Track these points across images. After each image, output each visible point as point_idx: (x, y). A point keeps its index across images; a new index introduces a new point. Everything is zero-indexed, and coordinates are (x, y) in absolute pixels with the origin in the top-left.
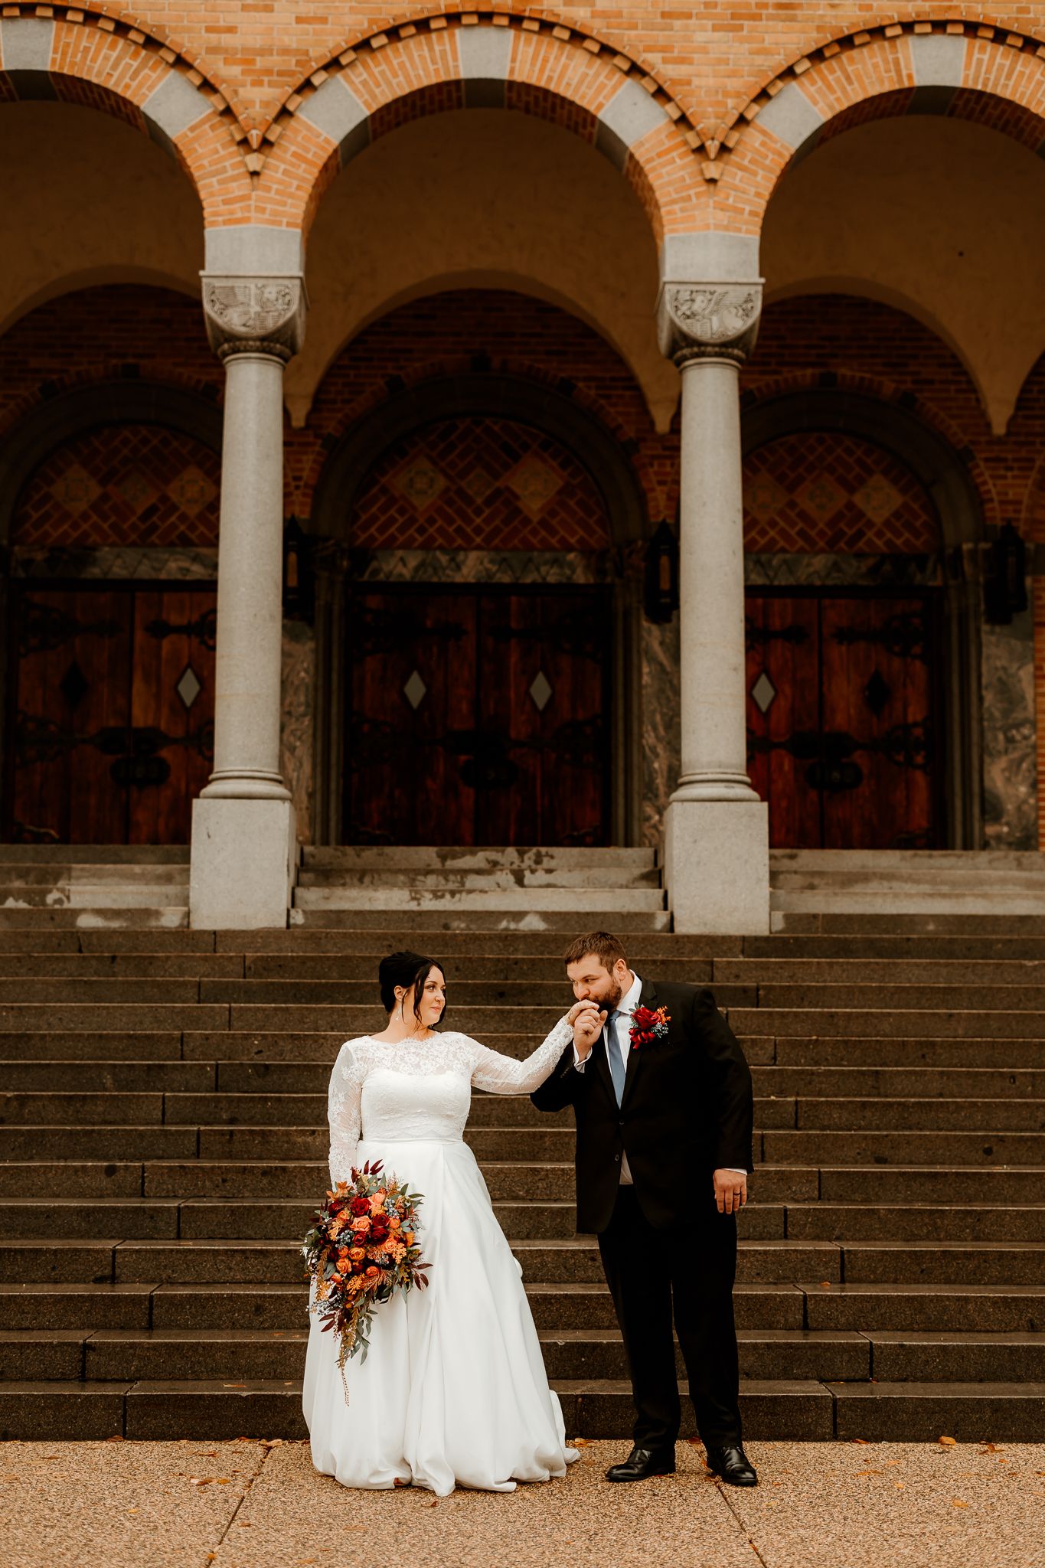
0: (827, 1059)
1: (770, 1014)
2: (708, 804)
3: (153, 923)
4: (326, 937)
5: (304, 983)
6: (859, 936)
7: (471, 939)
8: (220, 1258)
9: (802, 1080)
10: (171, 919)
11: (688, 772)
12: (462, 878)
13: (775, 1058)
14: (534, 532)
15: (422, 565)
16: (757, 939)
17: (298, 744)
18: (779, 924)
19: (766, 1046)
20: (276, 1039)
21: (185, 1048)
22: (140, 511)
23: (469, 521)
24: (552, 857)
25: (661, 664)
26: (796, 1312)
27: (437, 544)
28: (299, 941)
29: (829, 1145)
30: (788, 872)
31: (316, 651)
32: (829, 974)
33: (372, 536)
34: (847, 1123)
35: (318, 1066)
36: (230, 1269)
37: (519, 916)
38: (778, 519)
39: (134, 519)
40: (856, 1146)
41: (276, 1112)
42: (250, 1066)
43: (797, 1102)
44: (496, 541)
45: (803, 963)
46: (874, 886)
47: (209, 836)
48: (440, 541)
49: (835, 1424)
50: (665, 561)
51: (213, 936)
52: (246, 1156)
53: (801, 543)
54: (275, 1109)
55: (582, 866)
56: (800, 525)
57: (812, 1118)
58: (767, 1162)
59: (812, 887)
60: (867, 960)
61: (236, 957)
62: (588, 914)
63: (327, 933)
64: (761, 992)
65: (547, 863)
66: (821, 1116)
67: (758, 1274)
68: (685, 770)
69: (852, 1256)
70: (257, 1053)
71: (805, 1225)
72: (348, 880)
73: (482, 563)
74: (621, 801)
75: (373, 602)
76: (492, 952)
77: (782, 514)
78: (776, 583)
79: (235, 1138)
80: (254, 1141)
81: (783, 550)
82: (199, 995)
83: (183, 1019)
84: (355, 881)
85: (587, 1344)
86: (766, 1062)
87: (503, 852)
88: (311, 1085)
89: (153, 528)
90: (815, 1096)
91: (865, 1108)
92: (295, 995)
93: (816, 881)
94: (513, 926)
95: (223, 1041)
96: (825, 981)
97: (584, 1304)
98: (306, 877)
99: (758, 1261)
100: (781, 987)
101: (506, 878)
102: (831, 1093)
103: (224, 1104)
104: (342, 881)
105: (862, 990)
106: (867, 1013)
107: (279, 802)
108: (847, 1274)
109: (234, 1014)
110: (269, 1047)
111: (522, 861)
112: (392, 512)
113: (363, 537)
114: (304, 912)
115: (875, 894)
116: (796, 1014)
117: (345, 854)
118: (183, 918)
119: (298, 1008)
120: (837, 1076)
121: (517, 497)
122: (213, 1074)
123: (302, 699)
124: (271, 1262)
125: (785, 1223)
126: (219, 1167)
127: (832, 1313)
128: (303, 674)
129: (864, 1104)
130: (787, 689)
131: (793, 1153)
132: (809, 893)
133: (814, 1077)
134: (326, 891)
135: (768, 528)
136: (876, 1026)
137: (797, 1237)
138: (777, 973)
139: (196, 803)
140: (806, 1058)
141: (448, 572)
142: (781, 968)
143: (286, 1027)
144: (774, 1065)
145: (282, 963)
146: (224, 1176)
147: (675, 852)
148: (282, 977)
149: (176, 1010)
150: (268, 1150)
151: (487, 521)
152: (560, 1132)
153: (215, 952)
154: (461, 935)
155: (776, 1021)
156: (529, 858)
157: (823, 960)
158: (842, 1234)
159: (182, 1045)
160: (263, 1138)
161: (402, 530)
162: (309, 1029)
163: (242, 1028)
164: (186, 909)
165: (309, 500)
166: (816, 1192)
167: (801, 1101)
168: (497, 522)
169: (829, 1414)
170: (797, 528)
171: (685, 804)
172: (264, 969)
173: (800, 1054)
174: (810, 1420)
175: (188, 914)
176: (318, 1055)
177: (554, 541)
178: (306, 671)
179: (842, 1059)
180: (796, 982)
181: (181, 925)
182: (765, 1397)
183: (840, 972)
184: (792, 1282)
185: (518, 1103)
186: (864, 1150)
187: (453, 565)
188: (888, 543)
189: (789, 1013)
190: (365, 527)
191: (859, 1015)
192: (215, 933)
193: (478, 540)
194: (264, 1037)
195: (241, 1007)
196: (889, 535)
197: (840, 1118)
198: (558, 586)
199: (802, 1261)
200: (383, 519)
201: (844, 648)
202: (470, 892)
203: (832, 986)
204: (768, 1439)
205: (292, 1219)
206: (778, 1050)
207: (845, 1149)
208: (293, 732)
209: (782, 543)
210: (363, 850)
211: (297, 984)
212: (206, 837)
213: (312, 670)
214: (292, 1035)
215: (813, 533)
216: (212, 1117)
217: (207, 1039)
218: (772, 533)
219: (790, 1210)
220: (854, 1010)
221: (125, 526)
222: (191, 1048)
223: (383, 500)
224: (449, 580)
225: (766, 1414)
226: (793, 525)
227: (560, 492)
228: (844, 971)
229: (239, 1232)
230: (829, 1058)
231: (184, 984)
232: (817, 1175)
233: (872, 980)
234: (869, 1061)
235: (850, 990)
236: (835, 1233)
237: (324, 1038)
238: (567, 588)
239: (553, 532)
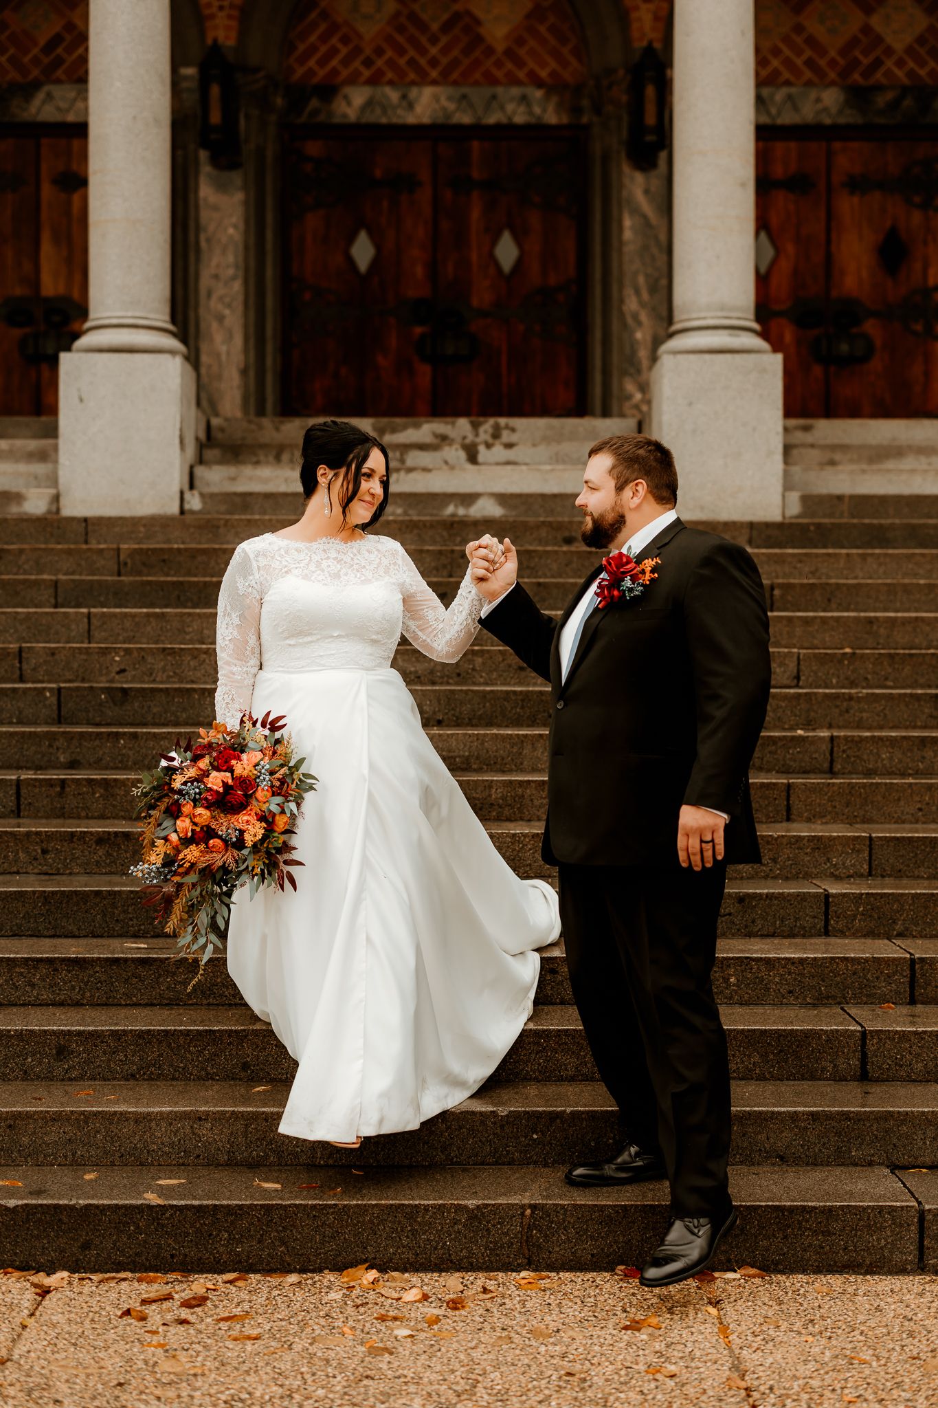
0: (866, 679)
1: (790, 619)
2: (707, 357)
3: (14, 510)
4: (225, 525)
5: (189, 582)
6: (897, 521)
7: (407, 527)
8: (17, 970)
9: (837, 706)
10: (36, 504)
11: (682, 317)
12: (402, 455)
13: (798, 678)
14: (499, 64)
15: (369, 104)
16: (768, 525)
17: (227, 312)
18: (794, 508)
19: (787, 662)
20: (143, 653)
21: (25, 666)
22: (42, 42)
23: (422, 51)
24: (513, 430)
25: (645, 217)
26: (851, 1055)
27: (386, 79)
28: (192, 530)
29: (879, 798)
30: (803, 445)
31: (246, 203)
32: (862, 569)
33: (310, 70)
34: (899, 766)
35: (194, 690)
36: (33, 986)
37: (469, 499)
38: (781, 46)
39: (35, 51)
40: (917, 799)
41: (131, 753)
42: (104, 690)
43: (832, 738)
44: (455, 75)
45: (829, 555)
46: (909, 462)
47: (81, 400)
48: (390, 75)
49: (921, 1248)
50: (650, 91)
51: (84, 525)
52: (83, 814)
53: (808, 74)
54: (130, 749)
55: (546, 440)
56: (808, 53)
57: (853, 759)
58: (794, 821)
59: (832, 463)
60: (911, 551)
61: (108, 549)
62: (555, 496)
63: (227, 521)
64: (777, 592)
65: (506, 436)
66: (865, 757)
67: (790, 992)
68: (678, 315)
69: (927, 967)
70: (118, 673)
71: (855, 916)
72: (262, 458)
73: (438, 101)
74: (598, 378)
75: (313, 148)
76: (434, 543)
77: (786, 39)
78: (779, 121)
79: (68, 789)
80: (94, 793)
81: (788, 83)
82: (56, 597)
83: (29, 628)
84: (271, 459)
85: (541, 1113)
86: (786, 682)
87: (453, 424)
88: (184, 715)
89: (59, 62)
90: (853, 728)
91: (925, 746)
92: (179, 597)
93: (837, 456)
94: (461, 511)
95: (74, 657)
96: (856, 578)
97: (539, 1044)
98: (210, 454)
99: (790, 973)
100: (802, 585)
101: (455, 454)
102: (875, 724)
103: (61, 742)
104: (254, 459)
105: (906, 589)
106: (917, 618)
107: (167, 357)
108: (919, 991)
109: (94, 621)
110: (134, 664)
111: (477, 435)
112: (334, 41)
113: (300, 71)
114: (202, 495)
115: (913, 471)
116: (824, 620)
117: (260, 427)
118: (51, 503)
119: (176, 614)
120: (883, 702)
121: (478, 22)
122: (54, 700)
123: (231, 258)
124: (90, 976)
125: (826, 913)
126: (37, 833)
127: (902, 1056)
128: (231, 231)
129: (923, 740)
130: (790, 248)
131: (830, 809)
132: (830, 469)
133: (853, 703)
134: (231, 470)
135: (770, 57)
136: (927, 635)
137: (842, 934)
138: (795, 568)
139: (67, 361)
140: (838, 677)
141: (399, 112)
142: (800, 561)
143: (163, 638)
144: (797, 686)
145: (166, 557)
146: (44, 845)
147: (666, 418)
148: (167, 575)
149: (19, 617)
150: (114, 806)
151: (445, 50)
152: (511, 782)
153: (86, 542)
154: (395, 522)
155: (798, 629)
156: (486, 432)
157: (854, 551)
158: (907, 929)
159: (20, 662)
160: (106, 790)
161: (346, 62)
162: (191, 642)
163: (105, 640)
164: (53, 491)
165: (234, 23)
166: (866, 866)
167: (838, 737)
168: (456, 52)
169: (913, 1233)
170: (805, 57)
171: (679, 357)
172: (144, 564)
173: (831, 671)
174: (883, 1243)
175: (56, 498)
176: (198, 674)
177: (521, 74)
178: (235, 227)
179: (886, 679)
180: (820, 578)
181: (49, 512)
182: (815, 1208)
183: (875, 566)
184: (839, 1003)
185: (456, 740)
186: (928, 804)
187: (404, 104)
188: (911, 74)
189: (815, 618)
190: (303, 59)
191: (905, 621)
192: (86, 520)
193: (434, 74)
194: (127, 651)
195: (104, 613)
196: (911, 64)
197: (891, 759)
198: (526, 127)
199: (855, 973)
200: (323, 49)
201: (856, 200)
202: (410, 470)
203: (868, 585)
204: (818, 1271)
205: (130, 909)
206: (802, 667)
207: (902, 803)
208: (221, 299)
209: (786, 75)
210: (282, 422)
211: (181, 583)
212: (77, 400)
213: (241, 226)
214: (164, 649)
215: (822, 63)
216: (46, 758)
217: (53, 654)
218: (775, 63)
219: (835, 896)
220: (900, 615)
221: (26, 59)
222: (33, 666)
223: (323, 27)
224: (400, 121)
225: (815, 1233)
226: (799, 53)
227: (528, 16)
228: (880, 565)
229: (55, 928)
230: (869, 677)
231: (36, 583)
232: (868, 843)
233: (916, 575)
234: (922, 681)
235: (891, 589)
236: (897, 927)
237: (205, 653)
238: (536, 130)
239: (520, 64)
